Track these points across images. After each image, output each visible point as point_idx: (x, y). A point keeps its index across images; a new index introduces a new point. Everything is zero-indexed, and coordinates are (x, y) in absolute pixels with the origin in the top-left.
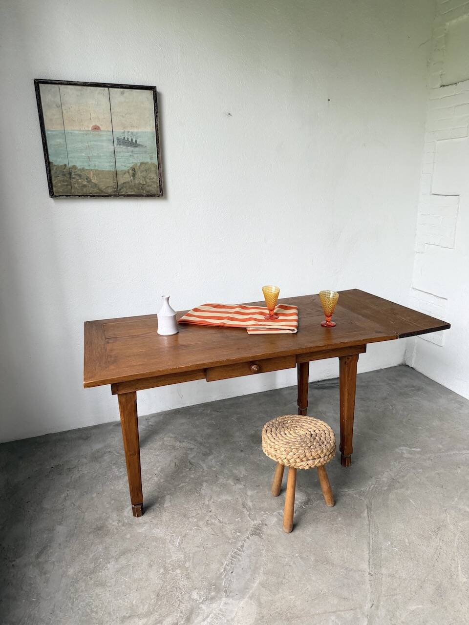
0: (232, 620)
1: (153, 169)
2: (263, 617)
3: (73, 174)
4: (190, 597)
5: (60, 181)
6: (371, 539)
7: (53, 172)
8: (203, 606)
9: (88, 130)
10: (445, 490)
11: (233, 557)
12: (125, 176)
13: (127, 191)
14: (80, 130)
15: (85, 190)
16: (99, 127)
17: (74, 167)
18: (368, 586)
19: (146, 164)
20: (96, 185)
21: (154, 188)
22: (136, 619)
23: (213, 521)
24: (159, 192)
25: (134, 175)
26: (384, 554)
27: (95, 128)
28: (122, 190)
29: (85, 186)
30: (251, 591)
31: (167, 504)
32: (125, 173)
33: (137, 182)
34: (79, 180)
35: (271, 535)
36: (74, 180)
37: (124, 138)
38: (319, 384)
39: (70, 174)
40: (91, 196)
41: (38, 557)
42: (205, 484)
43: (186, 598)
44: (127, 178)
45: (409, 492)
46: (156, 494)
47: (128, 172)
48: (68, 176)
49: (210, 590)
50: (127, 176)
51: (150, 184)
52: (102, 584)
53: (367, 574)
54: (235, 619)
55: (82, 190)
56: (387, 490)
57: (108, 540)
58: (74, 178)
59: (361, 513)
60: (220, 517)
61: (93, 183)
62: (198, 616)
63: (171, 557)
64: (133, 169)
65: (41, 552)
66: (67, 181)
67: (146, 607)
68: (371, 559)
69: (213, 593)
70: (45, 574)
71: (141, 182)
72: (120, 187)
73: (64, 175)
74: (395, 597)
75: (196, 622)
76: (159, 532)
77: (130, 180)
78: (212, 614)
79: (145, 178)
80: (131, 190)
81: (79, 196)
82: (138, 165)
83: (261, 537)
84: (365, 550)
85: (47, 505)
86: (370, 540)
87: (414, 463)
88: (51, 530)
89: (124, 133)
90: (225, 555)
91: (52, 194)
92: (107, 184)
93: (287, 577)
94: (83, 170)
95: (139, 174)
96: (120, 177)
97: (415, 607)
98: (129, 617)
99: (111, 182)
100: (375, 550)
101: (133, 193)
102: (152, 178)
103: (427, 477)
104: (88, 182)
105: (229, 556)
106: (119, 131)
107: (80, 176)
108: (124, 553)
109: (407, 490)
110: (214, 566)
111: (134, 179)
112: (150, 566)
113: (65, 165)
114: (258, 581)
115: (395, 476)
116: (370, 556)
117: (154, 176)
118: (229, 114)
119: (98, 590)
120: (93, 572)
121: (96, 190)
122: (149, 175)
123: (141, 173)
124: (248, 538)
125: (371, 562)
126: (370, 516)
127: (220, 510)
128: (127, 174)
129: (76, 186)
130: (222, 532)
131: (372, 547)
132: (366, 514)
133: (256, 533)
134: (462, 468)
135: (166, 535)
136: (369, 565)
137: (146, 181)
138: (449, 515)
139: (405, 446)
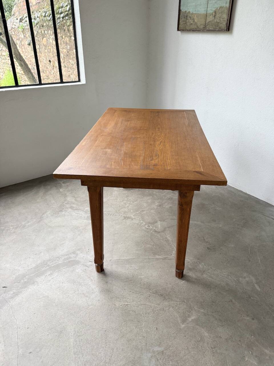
1: (226, 11)
3: (188, 16)
5: (183, 21)
6: (138, 260)
7: (181, 16)
12: (210, 17)
15: (191, 26)
17: (189, 12)
19: (222, 7)
20: (196, 23)
21: (224, 25)
23: (128, 204)
24: (228, 28)
25: (215, 16)
26: (128, 266)
28: (207, 27)
29: (191, 24)
32: (210, 15)
33: (215, 21)
34: (190, 21)
35: (126, 223)
36: (188, 21)
39: (187, 16)
40: (192, 30)
44: (210, 19)
47: (212, 14)
48: (186, 18)
50: (211, 17)
51: (222, 22)
55: (190, 26)
58: (188, 19)
61: (195, 22)
62: (78, 211)
64: (215, 12)
66: (185, 21)
71: (218, 21)
72: (206, 25)
73: (184, 18)
75: (75, 212)
77: (212, 19)
78: (79, 215)
79: (220, 17)
80: (211, 27)
81: (188, 30)
82: (218, 9)
84: (128, 257)
86: (136, 259)
91: (178, 30)
92: (200, 22)
94: (193, 14)
95: (217, 16)
96: (207, 18)
98: (75, 197)
99: (203, 21)
101: (212, 29)
102: (224, 17)
103: (220, 292)
104: (193, 21)
107: (190, 17)
111: (214, 19)
113: (186, 11)
115: (209, 272)
117: (225, 17)
123: (219, 14)
125: (120, 260)
126: (157, 259)
127: (135, 205)
128: (212, 16)
129: (188, 24)
130: (122, 208)
131: (131, 261)
132: (158, 257)
133: (125, 218)
134: (253, 321)
135: (115, 195)
136: (118, 259)
137: (220, 20)
138: (178, 303)
139: (257, 279)
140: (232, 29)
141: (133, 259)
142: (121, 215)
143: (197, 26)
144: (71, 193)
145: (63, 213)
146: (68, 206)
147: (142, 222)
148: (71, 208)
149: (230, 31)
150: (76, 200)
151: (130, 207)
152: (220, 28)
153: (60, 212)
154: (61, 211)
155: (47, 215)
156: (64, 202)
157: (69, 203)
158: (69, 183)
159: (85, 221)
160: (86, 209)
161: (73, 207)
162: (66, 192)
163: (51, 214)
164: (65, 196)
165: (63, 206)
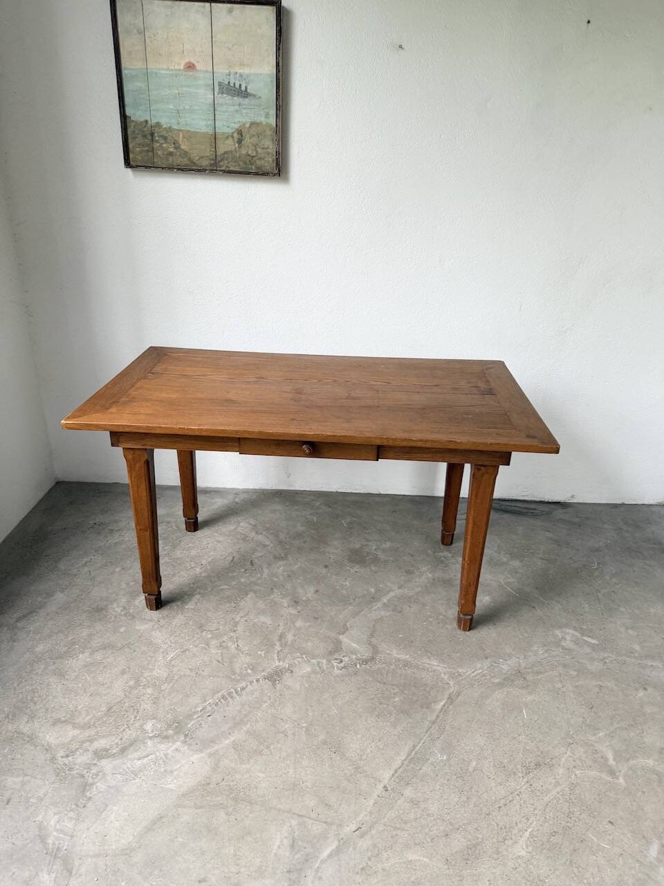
0: (172, 772)
1: (269, 133)
2: (208, 784)
3: (156, 135)
4: (142, 725)
5: (139, 144)
6: (422, 741)
7: (130, 131)
8: (149, 743)
9: (179, 70)
10: (593, 714)
11: (223, 697)
12: (226, 142)
13: (229, 165)
14: (168, 69)
15: (171, 159)
16: (194, 65)
17: (158, 125)
18: (372, 802)
19: (258, 124)
20: (186, 153)
21: (268, 163)
22: (69, 727)
23: (230, 644)
24: (277, 169)
25: (240, 141)
26: (426, 769)
27: (189, 67)
28: (221, 163)
29: (171, 154)
30: (216, 747)
31: (190, 606)
32: (227, 138)
33: (244, 152)
34: (165, 145)
35: (289, 688)
36: (158, 145)
37: (229, 82)
38: (504, 503)
39: (152, 134)
40: (178, 169)
41: (18, 620)
42: (251, 595)
43: (137, 725)
44: (226, 146)
45: (530, 698)
46: (186, 589)
47: (233, 137)
48: (150, 138)
49: (169, 726)
50: (230, 141)
51: (262, 156)
52: (61, 674)
53: (380, 787)
54: (175, 773)
55: (168, 160)
56: (499, 684)
57: (98, 626)
58: (157, 141)
59: (434, 702)
60: (241, 643)
61: (182, 149)
62: (136, 751)
63: (152, 670)
64: (240, 132)
65: (24, 616)
66: (148, 145)
67: (88, 717)
68: (401, 769)
69: (171, 732)
70: (14, 641)
71: (250, 153)
72: (219, 158)
73: (145, 136)
74: (399, 832)
75: (129, 757)
76: (159, 637)
78: (153, 756)
79: (255, 146)
80: (234, 164)
81: (163, 168)
82: (248, 126)
83: (274, 685)
84: (402, 754)
85: (62, 566)
86: (419, 743)
87: (573, 658)
88: (50, 595)
90: (215, 692)
91: (128, 163)
92: (201, 152)
93: (272, 747)
94: (170, 129)
95: (247, 140)
96: (219, 143)
97: (417, 858)
98: (64, 722)
99: (208, 152)
100: (416, 759)
101: (237, 169)
102: (266, 146)
103: (576, 686)
104: (176, 148)
105: (220, 695)
106: (221, 71)
107: (165, 138)
108: (105, 647)
109: (530, 694)
110: (194, 700)
111: (240, 147)
112: (123, 672)
113: (146, 121)
114: (232, 739)
115: (526, 668)
116: (403, 764)
117: (269, 144)
118: (401, 47)
119: (53, 680)
120: (60, 657)
121: (185, 161)
122: (262, 143)
123: (250, 138)
124: (258, 681)
125: (399, 772)
126: (444, 711)
127: (247, 634)
128: (231, 139)
129: (160, 153)
130: (231, 662)
131: (416, 754)
132: (439, 706)
133: (272, 679)
134: (649, 692)
135: (164, 642)
136: (393, 775)
137: (256, 151)
138: (568, 753)
139: (575, 629)
140: (287, 173)
141: (414, 747)
142: (253, 678)
143: (190, 159)
144: (31, 717)
145: (101, 786)
146: (82, 758)
147: (314, 661)
148: (101, 754)
149: (282, 176)
150: (81, 727)
151: (245, 649)
152: (259, 168)
153: (84, 791)
154: (85, 787)
156: (54, 758)
157: (73, 747)
159: (195, 757)
160: (148, 728)
161: (107, 750)
162: (10, 727)
163: (71, 819)
164: (32, 739)
165: (71, 769)
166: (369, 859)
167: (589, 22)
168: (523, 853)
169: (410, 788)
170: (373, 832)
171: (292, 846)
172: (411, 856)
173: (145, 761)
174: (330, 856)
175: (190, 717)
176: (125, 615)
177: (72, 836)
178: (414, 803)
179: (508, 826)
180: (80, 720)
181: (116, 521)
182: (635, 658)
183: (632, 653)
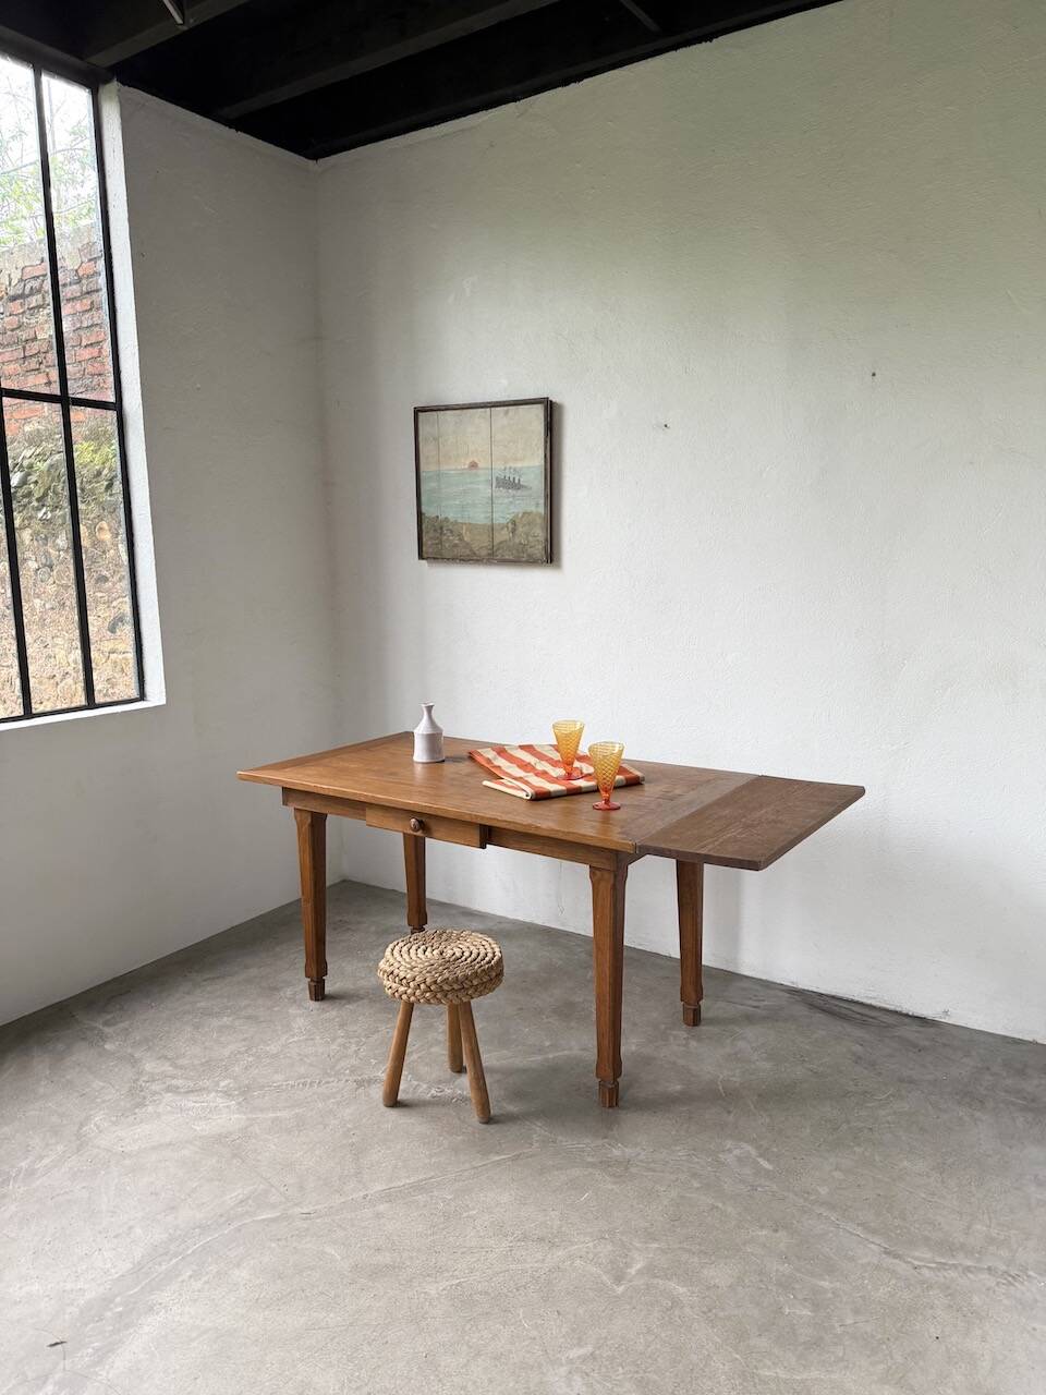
0: (208, 1119)
1: (539, 521)
2: (226, 1137)
3: (444, 528)
4: (220, 1081)
5: (431, 538)
6: (444, 1177)
7: (424, 527)
8: (213, 1094)
9: (465, 469)
10: (668, 1226)
11: (304, 1083)
12: (502, 532)
13: (504, 554)
14: (456, 469)
15: (455, 550)
16: (476, 464)
17: (446, 519)
18: (342, 1201)
19: (529, 514)
20: (468, 544)
21: (538, 550)
22: (168, 1064)
23: (353, 1046)
24: (550, 555)
25: (513, 531)
26: (422, 1198)
27: (472, 466)
28: (497, 553)
29: (456, 546)
30: (260, 1116)
32: (502, 529)
33: (517, 541)
34: (451, 538)
36: (445, 537)
37: (505, 477)
39: (441, 528)
40: (460, 560)
41: (205, 980)
43: (217, 1079)
44: (502, 536)
45: (610, 1186)
46: (362, 992)
47: (507, 527)
48: (439, 532)
49: (239, 1088)
50: (505, 531)
52: (197, 1027)
53: (362, 1193)
54: (210, 1121)
55: (453, 550)
56: (589, 1163)
57: (261, 1001)
58: (445, 534)
59: (496, 1153)
61: (465, 541)
62: (198, 1096)
63: (268, 1045)
64: (514, 523)
66: (438, 538)
67: (187, 1062)
68: (397, 1189)
69: (236, 1092)
71: (522, 541)
72: (495, 548)
73: (435, 530)
74: (339, 1230)
75: (189, 1098)
76: (300, 1023)
77: (508, 537)
78: (207, 1104)
79: (527, 535)
80: (508, 553)
81: (448, 559)
82: (520, 516)
84: (413, 1178)
86: (439, 1177)
87: (714, 1171)
88: (247, 967)
89: (505, 469)
90: (302, 1077)
91: (421, 556)
92: (480, 543)
93: (304, 1132)
94: (456, 523)
95: (520, 530)
96: (496, 534)
97: (333, 1253)
98: (168, 1059)
99: (484, 541)
100: (418, 1187)
101: (511, 558)
102: (536, 534)
104: (460, 540)
105: (303, 1081)
106: (498, 466)
107: (452, 532)
108: (249, 1018)
109: (615, 1183)
110: (278, 1077)
111: (513, 536)
112: (244, 1040)
114: (279, 1114)
115: (641, 1161)
116: (404, 1186)
117: (540, 533)
118: (666, 426)
119: (189, 1029)
120: (210, 1015)
121: (468, 552)
122: (533, 531)
123: (523, 527)
125: (392, 1190)
126: (498, 1163)
128: (505, 529)
129: (447, 545)
130: (339, 1060)
131: (425, 1184)
132: (497, 1158)
133: (360, 1084)
134: (778, 1235)
135: (299, 1028)
136: (385, 1190)
137: (528, 541)
138: (591, 1245)
139: (758, 1147)
140: (559, 559)
141: (431, 1178)
142: (344, 1078)
143: (471, 550)
144: (149, 1048)
145: (150, 1109)
146: (155, 1087)
147: (416, 1083)
148: (169, 1089)
149: (554, 563)
150: (176, 1067)
151: (362, 1054)
152: (529, 556)
153: (137, 1107)
154: (141, 1105)
155: (95, 1125)
156: (137, 1080)
157: (157, 1077)
158: (127, 1023)
159: (236, 1116)
160: (222, 1084)
161: (178, 1088)
162: (129, 1050)
163: (111, 1121)
164: (134, 1062)
165: (142, 1091)
166: (292, 1236)
167: (874, 375)
168: (433, 1292)
169: (387, 1205)
170: (318, 1221)
171: (242, 1201)
172: (329, 1250)
173: (197, 1105)
174: (264, 1220)
175: (262, 1087)
176: (290, 999)
177: (100, 1132)
178: (378, 1216)
179: (444, 1268)
180: (180, 1062)
181: (359, 923)
182: (806, 1200)
183: (808, 1193)
